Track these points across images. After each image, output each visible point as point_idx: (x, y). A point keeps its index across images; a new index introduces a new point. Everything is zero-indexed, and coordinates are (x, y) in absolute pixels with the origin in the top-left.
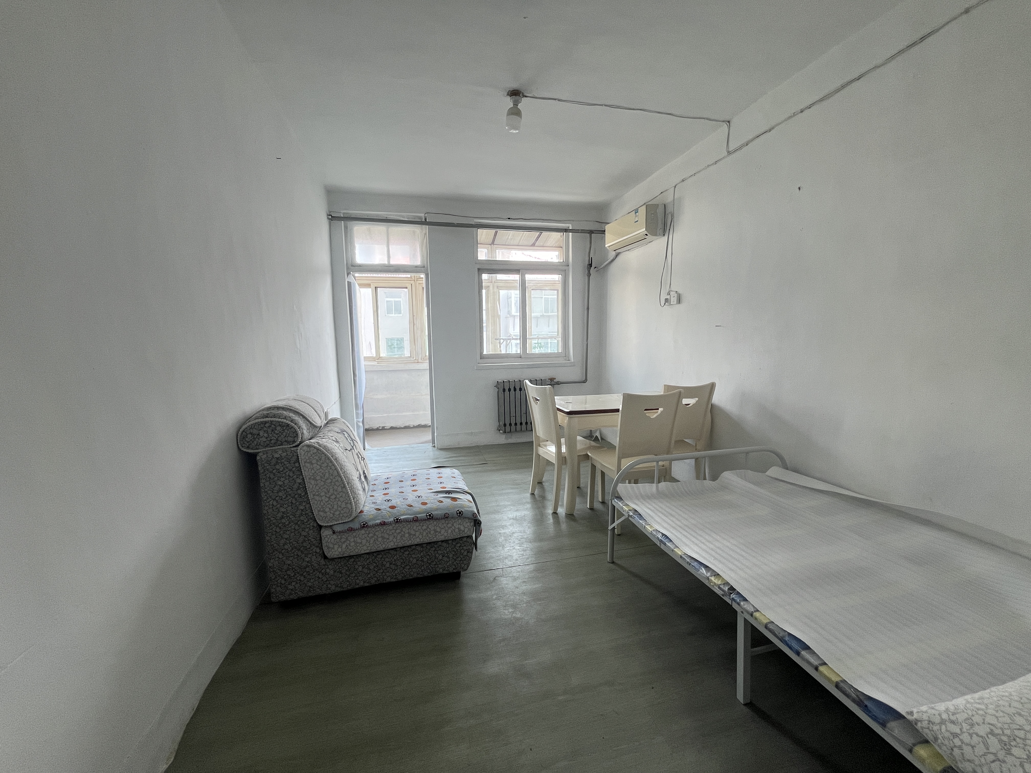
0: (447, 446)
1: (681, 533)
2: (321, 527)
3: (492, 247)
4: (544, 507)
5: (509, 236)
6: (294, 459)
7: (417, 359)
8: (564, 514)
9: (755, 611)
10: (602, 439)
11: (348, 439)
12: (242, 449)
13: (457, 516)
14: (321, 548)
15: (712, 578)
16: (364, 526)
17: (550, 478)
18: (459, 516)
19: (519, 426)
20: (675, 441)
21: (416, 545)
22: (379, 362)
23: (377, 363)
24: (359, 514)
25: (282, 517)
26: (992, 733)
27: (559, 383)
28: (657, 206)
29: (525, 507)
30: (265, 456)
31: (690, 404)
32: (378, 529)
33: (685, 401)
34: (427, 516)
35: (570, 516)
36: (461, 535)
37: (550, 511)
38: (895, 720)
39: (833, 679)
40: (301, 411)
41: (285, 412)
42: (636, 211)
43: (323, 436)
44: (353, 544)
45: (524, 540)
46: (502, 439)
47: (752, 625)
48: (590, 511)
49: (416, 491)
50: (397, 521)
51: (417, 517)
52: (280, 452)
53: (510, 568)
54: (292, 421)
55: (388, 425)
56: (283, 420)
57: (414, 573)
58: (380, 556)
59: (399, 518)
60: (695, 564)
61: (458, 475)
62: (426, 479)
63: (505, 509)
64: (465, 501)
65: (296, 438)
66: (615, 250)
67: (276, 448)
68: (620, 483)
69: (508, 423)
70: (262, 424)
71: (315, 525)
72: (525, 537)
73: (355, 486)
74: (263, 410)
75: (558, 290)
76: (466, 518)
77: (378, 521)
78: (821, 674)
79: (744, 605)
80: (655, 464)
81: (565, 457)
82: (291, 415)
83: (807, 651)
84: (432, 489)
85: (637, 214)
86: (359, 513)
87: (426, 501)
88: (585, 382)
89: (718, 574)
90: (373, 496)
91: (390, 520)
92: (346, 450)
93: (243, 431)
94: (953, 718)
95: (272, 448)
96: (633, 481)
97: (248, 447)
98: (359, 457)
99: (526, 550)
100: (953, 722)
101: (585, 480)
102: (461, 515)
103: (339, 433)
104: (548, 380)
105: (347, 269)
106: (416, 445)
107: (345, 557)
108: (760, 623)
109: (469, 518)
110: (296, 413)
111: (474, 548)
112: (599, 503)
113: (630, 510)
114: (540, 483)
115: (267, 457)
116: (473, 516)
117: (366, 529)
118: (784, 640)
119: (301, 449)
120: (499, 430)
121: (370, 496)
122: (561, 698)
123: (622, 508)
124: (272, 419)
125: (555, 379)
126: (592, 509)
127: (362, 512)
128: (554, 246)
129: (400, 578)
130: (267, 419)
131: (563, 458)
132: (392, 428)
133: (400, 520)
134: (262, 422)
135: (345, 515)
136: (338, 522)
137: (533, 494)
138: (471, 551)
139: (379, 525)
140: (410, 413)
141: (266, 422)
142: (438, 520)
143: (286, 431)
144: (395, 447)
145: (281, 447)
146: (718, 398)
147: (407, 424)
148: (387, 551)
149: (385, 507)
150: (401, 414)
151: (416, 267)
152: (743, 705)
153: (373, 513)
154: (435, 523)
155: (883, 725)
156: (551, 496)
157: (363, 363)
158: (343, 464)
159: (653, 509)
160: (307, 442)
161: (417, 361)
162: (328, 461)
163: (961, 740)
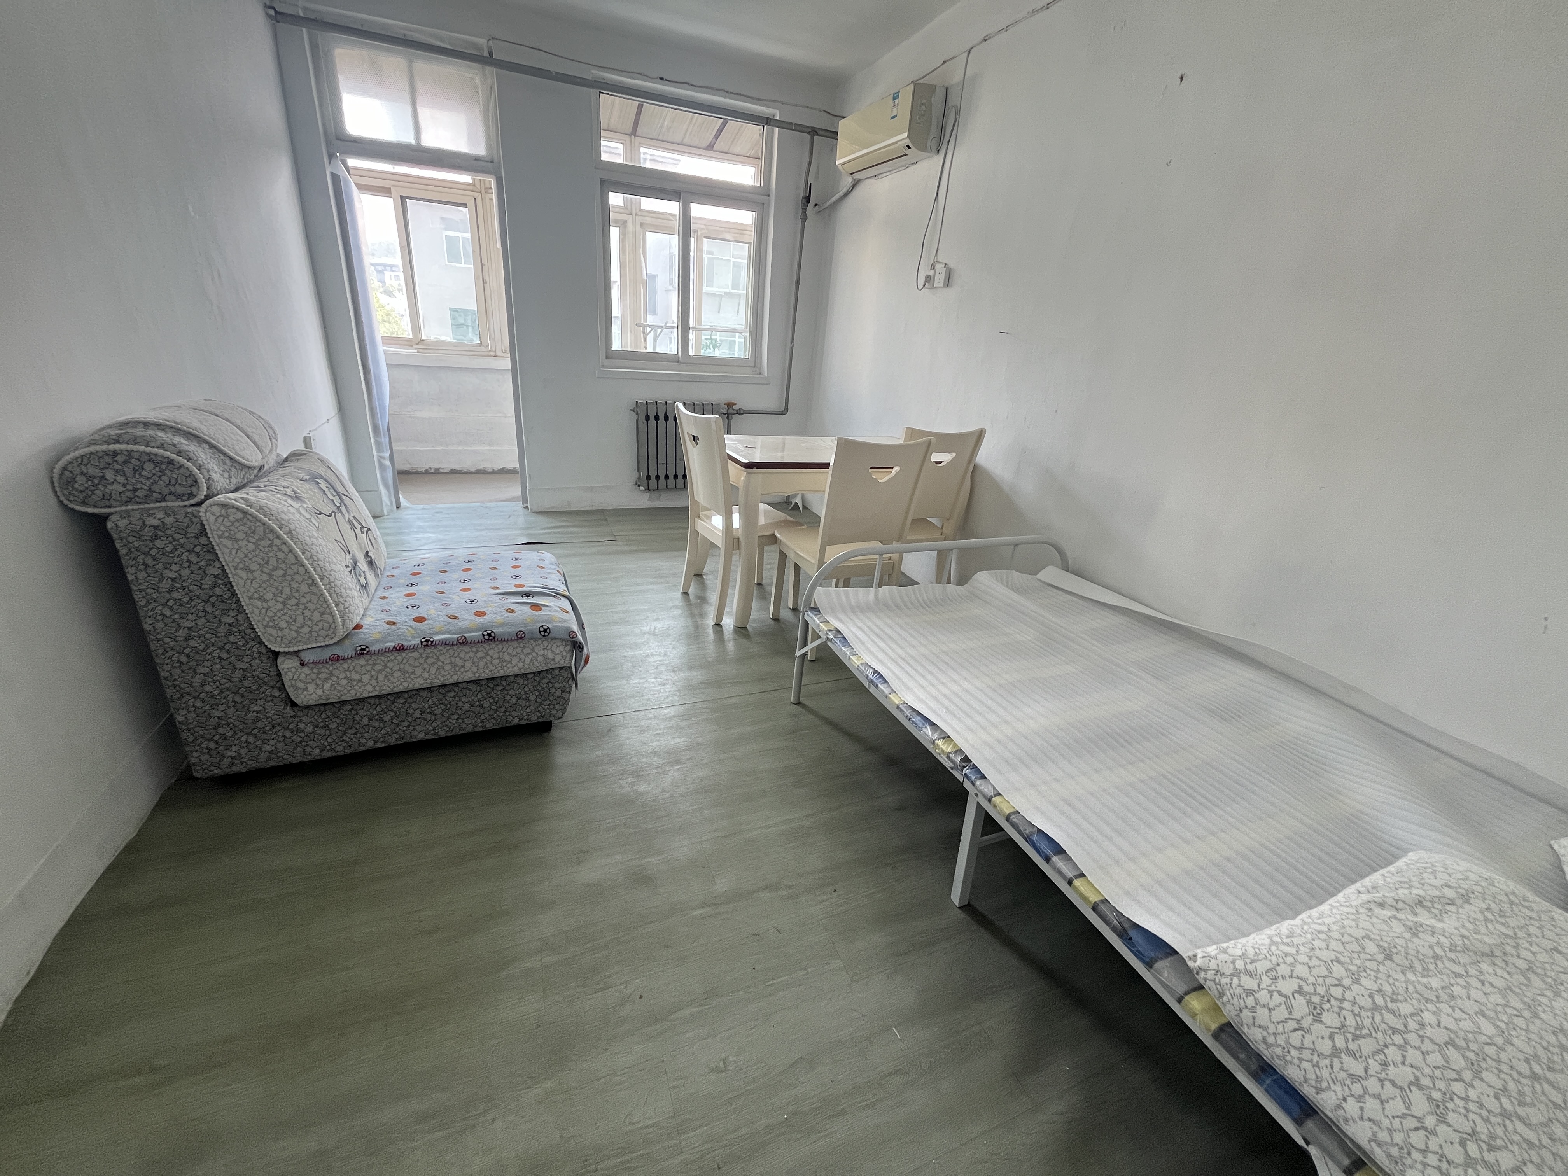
0: (549, 508)
1: (903, 668)
2: (276, 654)
3: (633, 140)
4: (702, 615)
5: (664, 120)
6: (194, 529)
7: (494, 350)
8: (732, 626)
9: (995, 796)
10: (805, 507)
11: (328, 493)
12: (71, 506)
13: (539, 636)
14: (283, 688)
15: (940, 743)
16: (363, 652)
17: (713, 569)
18: (544, 636)
19: (671, 479)
20: (913, 520)
21: (469, 682)
22: (421, 350)
23: (416, 351)
24: (353, 632)
25: (188, 638)
26: (1300, 991)
27: (742, 412)
28: (932, 88)
29: (671, 614)
30: (125, 522)
31: (942, 462)
32: (392, 658)
33: (935, 457)
34: (484, 635)
35: (741, 630)
36: (550, 667)
37: (711, 622)
38: (1166, 957)
39: (1091, 899)
40: (204, 434)
41: (161, 434)
42: (896, 96)
43: (265, 486)
44: (344, 682)
45: (663, 668)
46: (643, 500)
47: (986, 812)
48: (772, 623)
49: (469, 590)
50: (428, 644)
51: (465, 638)
52: (160, 515)
53: (637, 713)
54: (179, 453)
55: (446, 466)
56: (156, 449)
57: (469, 726)
58: (402, 701)
59: (432, 640)
60: (917, 719)
61: (552, 564)
62: (491, 568)
63: (637, 617)
64: (557, 611)
65: (194, 489)
66: (852, 174)
67: (152, 505)
68: (820, 586)
69: (653, 475)
70: (107, 455)
71: (264, 651)
72: (667, 662)
73: (338, 583)
74: (110, 427)
75: (750, 244)
76: (556, 639)
77: (390, 645)
78: (1076, 890)
79: (981, 785)
80: (877, 556)
81: (739, 538)
82: (178, 439)
83: (1060, 856)
84: (497, 588)
85: (897, 101)
86: (354, 629)
87: (483, 610)
88: (783, 413)
89: (949, 737)
90: (385, 598)
91: (413, 642)
92: (321, 513)
93: (64, 469)
94: (1250, 967)
95: (142, 506)
96: (841, 583)
97: (84, 503)
98: (353, 527)
99: (664, 685)
100: (1250, 974)
101: (770, 574)
102: (546, 634)
103: (306, 480)
104: (722, 405)
105: (327, 143)
106: (494, 504)
107: (332, 704)
108: (1000, 813)
109: (562, 640)
110: (192, 438)
111: (574, 685)
112: (789, 610)
113: (830, 631)
114: (699, 576)
115: (130, 523)
116: (569, 635)
117: (367, 657)
118: (1031, 840)
119: (206, 511)
120: (639, 486)
121: (381, 598)
122: (697, 912)
123: (819, 626)
124: (130, 447)
125: (734, 404)
126: (776, 619)
127: (358, 627)
128: (748, 155)
129: (442, 733)
130: (117, 447)
131: (736, 541)
132: (453, 472)
133: (432, 642)
134: (106, 453)
135: (322, 633)
136: (310, 646)
137: (686, 593)
138: (568, 690)
139: (392, 650)
140: (486, 448)
141: (115, 454)
142: (505, 643)
143: (168, 472)
144: (456, 505)
145: (163, 504)
146: (986, 456)
147: (481, 467)
148: (414, 693)
149: (405, 618)
150: (469, 448)
151: (476, 159)
152: (959, 908)
153: (380, 629)
154: (500, 647)
155: (1149, 965)
156: (713, 597)
157: (381, 348)
158: (309, 543)
159: (866, 629)
160: (221, 498)
161: (492, 354)
162: (270, 536)
163: (1256, 999)
